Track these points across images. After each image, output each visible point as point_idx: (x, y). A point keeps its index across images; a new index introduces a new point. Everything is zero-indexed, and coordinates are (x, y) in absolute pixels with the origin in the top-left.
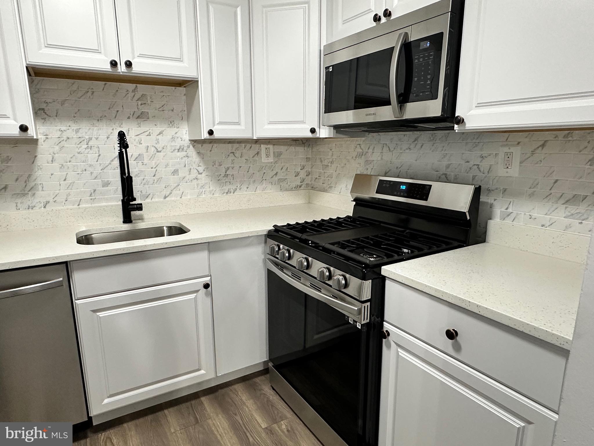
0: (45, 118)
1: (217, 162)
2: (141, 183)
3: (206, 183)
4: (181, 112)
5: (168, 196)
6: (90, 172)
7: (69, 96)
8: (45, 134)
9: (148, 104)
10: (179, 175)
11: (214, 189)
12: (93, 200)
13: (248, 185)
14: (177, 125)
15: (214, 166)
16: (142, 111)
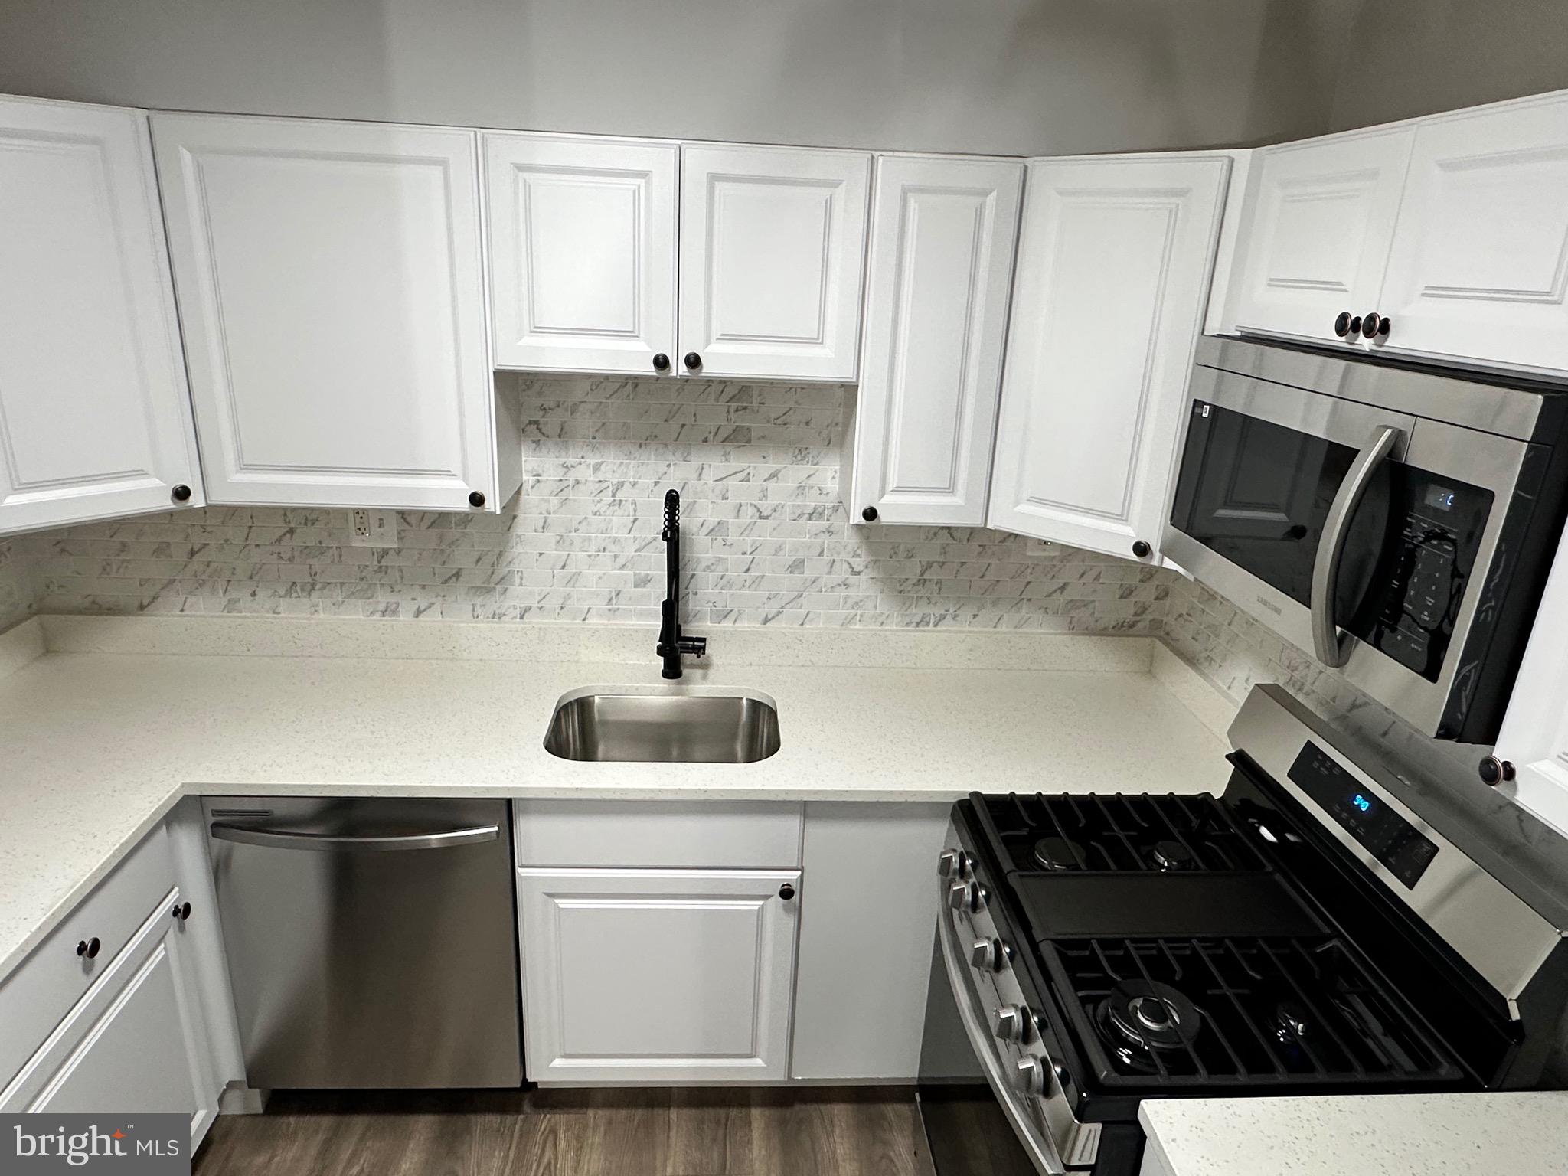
0: (539, 440)
1: (902, 547)
2: (716, 585)
3: (867, 597)
4: (828, 426)
5: (773, 618)
6: (613, 554)
7: (588, 394)
8: (535, 473)
9: (753, 410)
10: (803, 573)
11: (887, 613)
12: (612, 612)
13: (978, 611)
14: (813, 457)
15: (894, 558)
16: (738, 424)
